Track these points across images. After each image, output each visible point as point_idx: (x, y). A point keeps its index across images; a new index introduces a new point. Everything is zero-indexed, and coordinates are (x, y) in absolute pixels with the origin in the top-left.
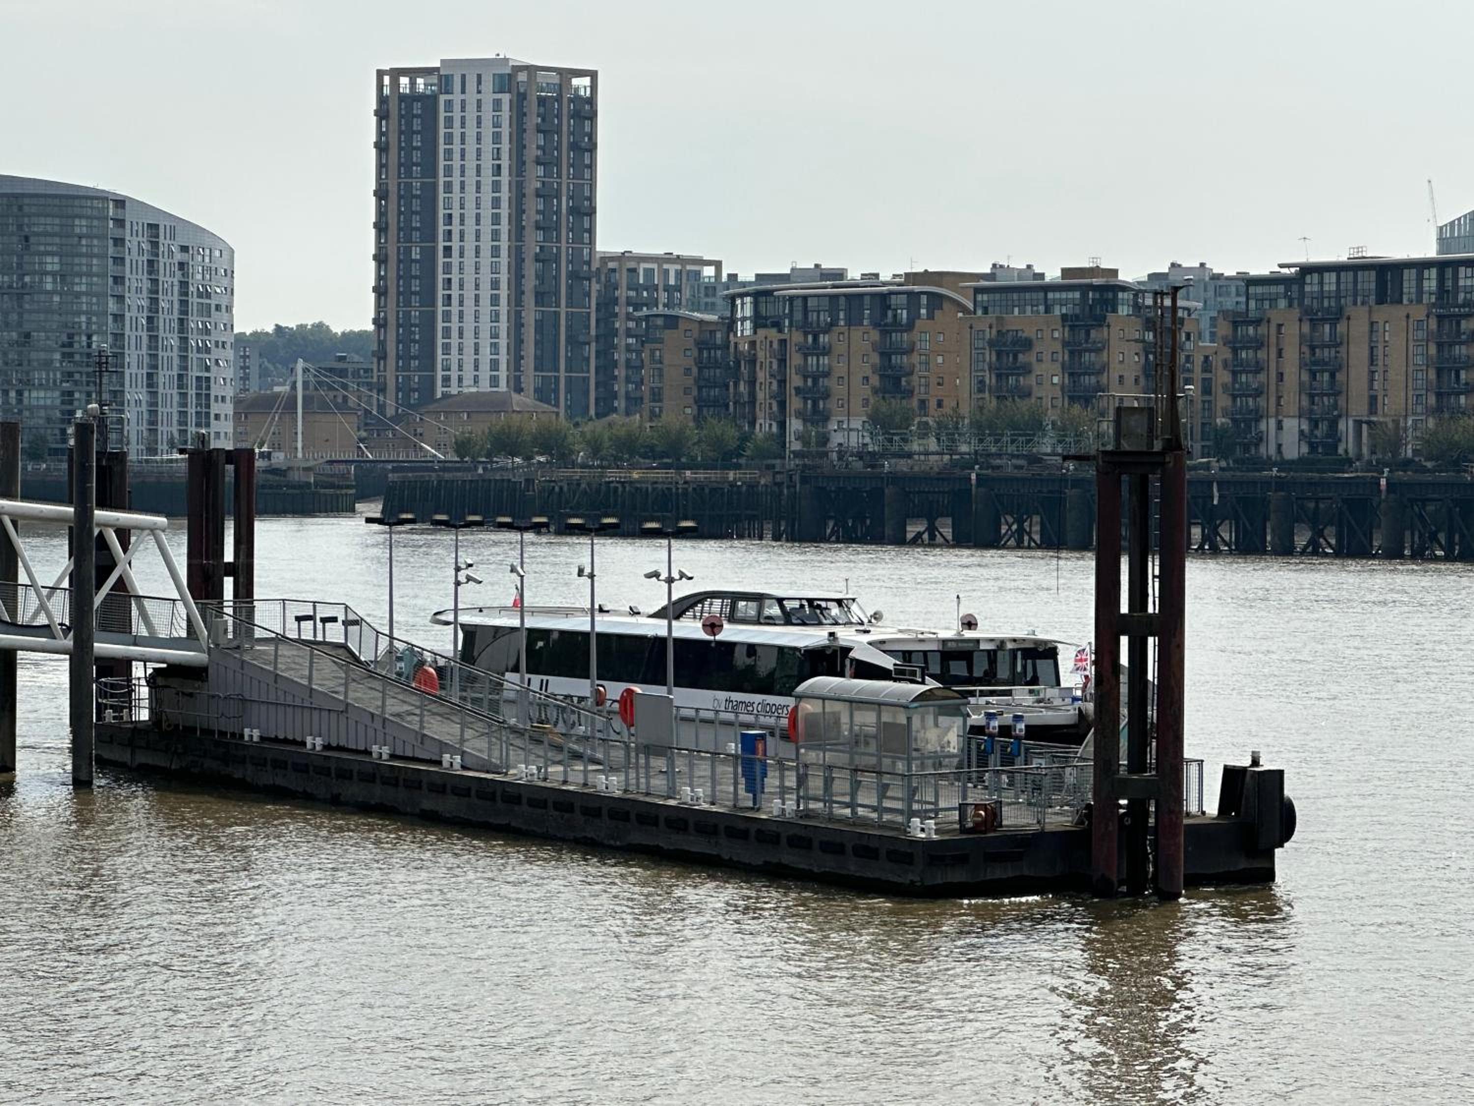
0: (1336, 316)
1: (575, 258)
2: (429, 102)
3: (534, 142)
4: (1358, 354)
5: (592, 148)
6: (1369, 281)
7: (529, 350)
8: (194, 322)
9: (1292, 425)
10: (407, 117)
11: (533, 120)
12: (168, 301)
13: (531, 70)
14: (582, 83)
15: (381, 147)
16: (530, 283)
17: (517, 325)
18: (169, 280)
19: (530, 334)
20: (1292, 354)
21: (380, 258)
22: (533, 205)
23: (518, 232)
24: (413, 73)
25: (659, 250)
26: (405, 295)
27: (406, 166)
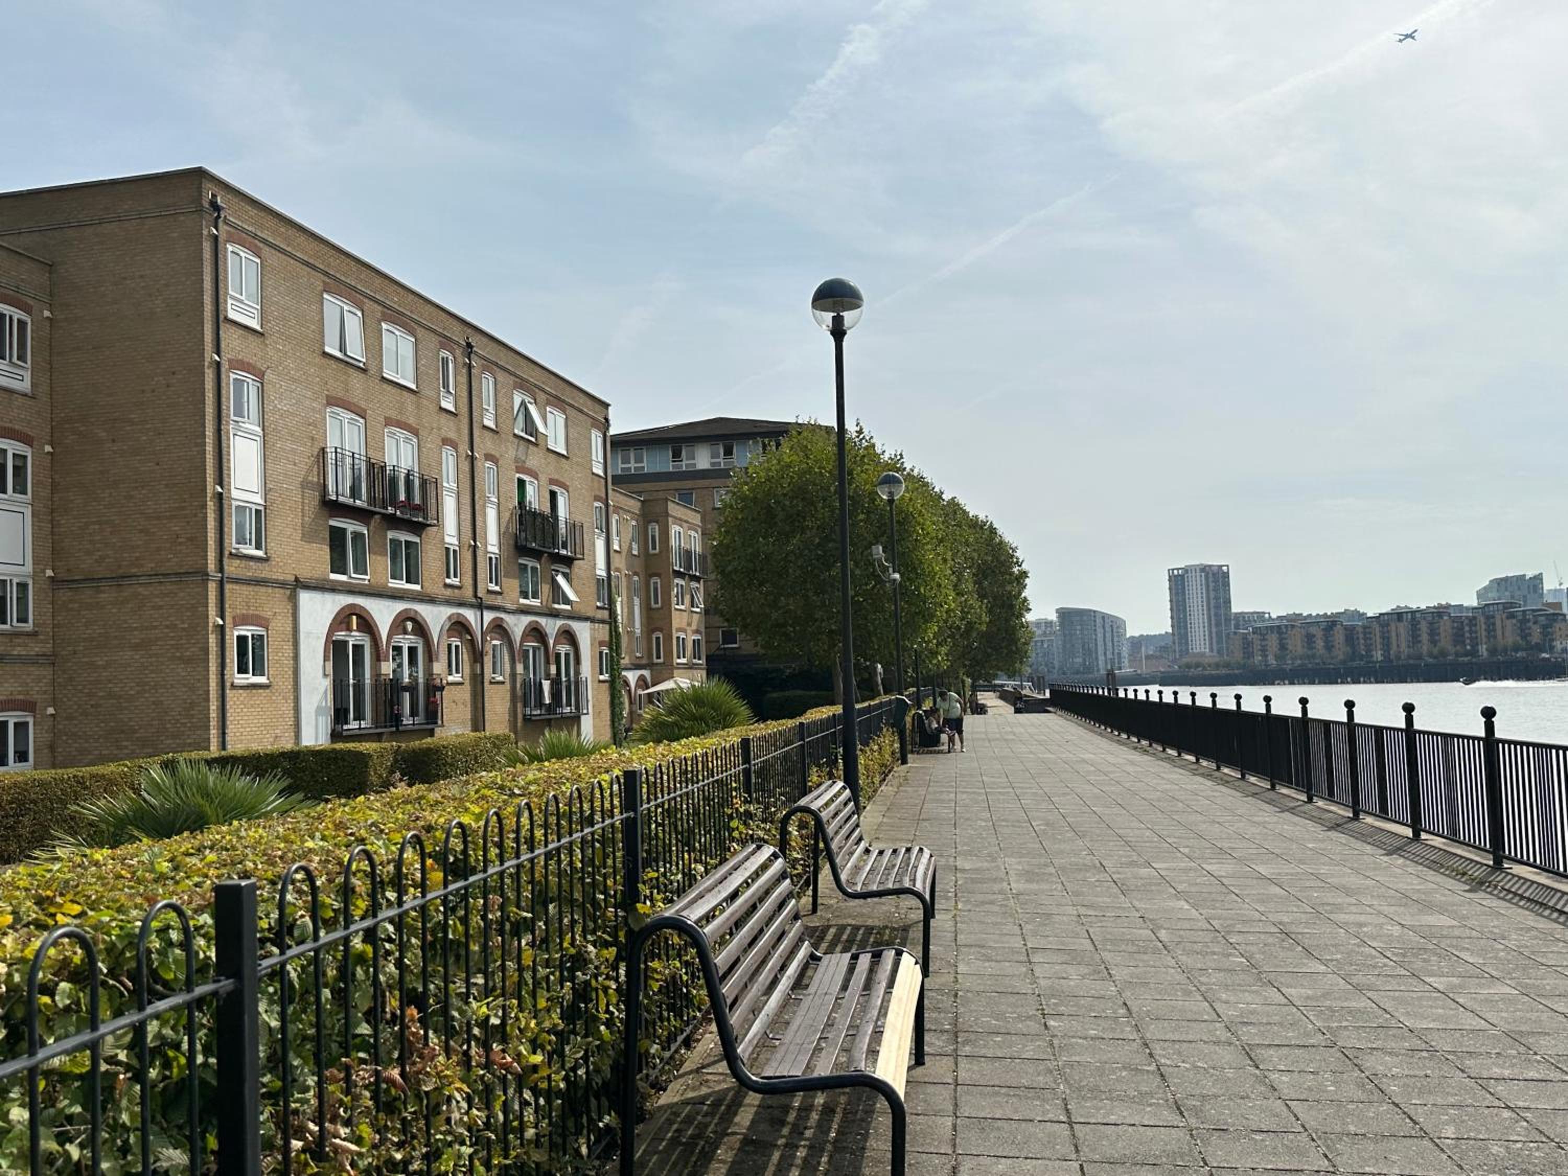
0: (1388, 625)
1: (1226, 614)
2: (1182, 576)
3: (1212, 585)
4: (1394, 634)
5: (1229, 585)
6: (1395, 617)
7: (1214, 640)
8: (1116, 639)
9: (1379, 652)
10: (1176, 581)
11: (1211, 579)
12: (1108, 635)
13: (1210, 566)
14: (1225, 569)
15: (1170, 589)
16: (1213, 622)
17: (1210, 633)
18: (1108, 629)
19: (1214, 635)
20: (1378, 635)
21: (1172, 618)
22: (1212, 602)
23: (1209, 609)
24: (1178, 569)
25: (1251, 610)
26: (1179, 628)
27: (1177, 594)
